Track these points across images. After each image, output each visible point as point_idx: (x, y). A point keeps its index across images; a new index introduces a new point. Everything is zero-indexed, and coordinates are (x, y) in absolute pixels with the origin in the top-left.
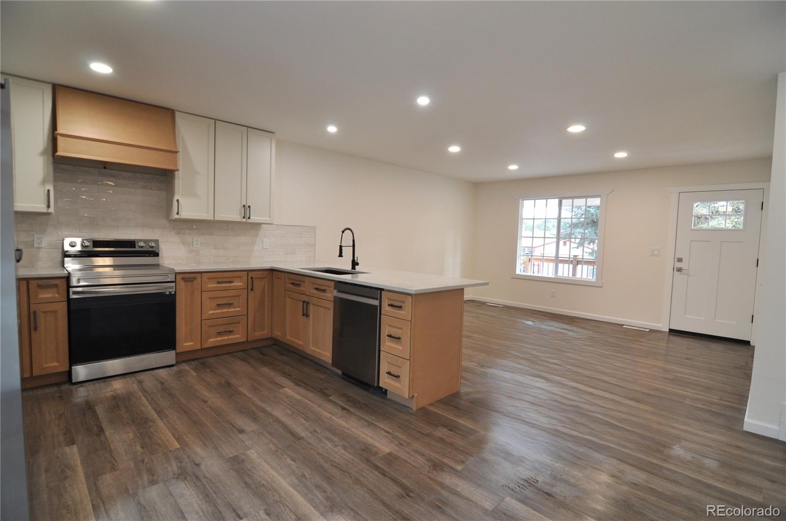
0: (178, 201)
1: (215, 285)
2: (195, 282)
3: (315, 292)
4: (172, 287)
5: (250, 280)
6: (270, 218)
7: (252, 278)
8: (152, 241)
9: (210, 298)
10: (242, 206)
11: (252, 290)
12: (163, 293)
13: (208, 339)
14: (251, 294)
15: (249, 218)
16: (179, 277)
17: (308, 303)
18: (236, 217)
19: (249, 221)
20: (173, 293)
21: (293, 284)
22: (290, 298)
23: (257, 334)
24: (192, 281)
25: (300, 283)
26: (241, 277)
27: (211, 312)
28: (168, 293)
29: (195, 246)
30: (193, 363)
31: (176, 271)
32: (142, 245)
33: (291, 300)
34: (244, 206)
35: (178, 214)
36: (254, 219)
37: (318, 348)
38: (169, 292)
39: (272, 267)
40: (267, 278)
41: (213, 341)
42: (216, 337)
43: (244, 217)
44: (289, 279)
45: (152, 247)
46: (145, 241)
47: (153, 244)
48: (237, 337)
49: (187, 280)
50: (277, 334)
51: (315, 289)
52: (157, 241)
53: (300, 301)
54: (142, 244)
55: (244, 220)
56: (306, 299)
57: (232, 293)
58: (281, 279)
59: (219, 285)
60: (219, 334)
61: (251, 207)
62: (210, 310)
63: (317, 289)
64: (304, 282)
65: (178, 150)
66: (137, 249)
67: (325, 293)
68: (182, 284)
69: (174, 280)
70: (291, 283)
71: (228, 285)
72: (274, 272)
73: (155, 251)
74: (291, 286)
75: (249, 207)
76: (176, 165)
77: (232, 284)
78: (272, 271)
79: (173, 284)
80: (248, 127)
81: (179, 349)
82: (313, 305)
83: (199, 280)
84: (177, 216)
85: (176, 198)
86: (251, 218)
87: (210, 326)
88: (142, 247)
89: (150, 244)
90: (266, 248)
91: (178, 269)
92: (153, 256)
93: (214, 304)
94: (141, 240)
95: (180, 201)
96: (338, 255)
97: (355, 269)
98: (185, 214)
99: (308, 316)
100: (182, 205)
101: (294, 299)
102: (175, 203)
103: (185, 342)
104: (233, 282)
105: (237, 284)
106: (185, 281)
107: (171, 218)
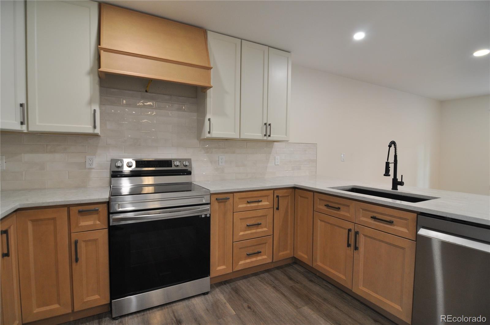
0: (209, 120)
1: (244, 205)
2: (228, 203)
3: (372, 221)
4: (207, 210)
5: (276, 199)
6: (286, 135)
7: (278, 196)
8: (186, 160)
9: (241, 219)
10: (264, 124)
11: (278, 209)
12: (199, 216)
13: (239, 262)
14: (277, 213)
15: (269, 136)
16: (214, 198)
17: (357, 233)
18: (258, 135)
19: (269, 139)
20: (208, 216)
21: (327, 206)
22: (321, 220)
23: (281, 254)
24: (225, 202)
25: (339, 206)
26: (267, 196)
27: (241, 233)
28: (203, 216)
29: (220, 164)
30: (224, 287)
31: (211, 192)
32: (178, 164)
33: (323, 223)
34: (265, 124)
35: (209, 132)
36: (274, 137)
38: (205, 215)
39: (295, 185)
40: (290, 196)
41: (244, 263)
42: (246, 259)
43: (265, 135)
44: (320, 199)
45: (186, 166)
46: (180, 160)
47: (187, 164)
48: (264, 258)
49: (220, 201)
50: (303, 255)
51: (371, 217)
52: (189, 160)
53: (345, 229)
54: (177, 163)
55: (265, 138)
56: (351, 226)
57: (260, 213)
58: (308, 198)
59: (249, 205)
60: (249, 255)
61: (272, 125)
62: (241, 231)
63: (374, 218)
64: (348, 206)
65: (212, 66)
66: (173, 168)
67: (391, 225)
68: (216, 205)
69: (209, 202)
70: (325, 205)
71: (256, 204)
72: (296, 190)
73: (187, 170)
74: (325, 208)
75: (270, 125)
76: (209, 82)
77: (260, 204)
78: (295, 188)
79: (208, 207)
80: (269, 47)
81: (213, 274)
82: (365, 236)
83: (231, 200)
84: (208, 135)
85: (208, 117)
86: (271, 135)
87: (240, 248)
88: (178, 166)
89: (184, 163)
90: (278, 165)
91: (214, 189)
92: (187, 175)
93: (244, 225)
94: (177, 160)
95: (211, 120)
97: (397, 189)
98: (216, 133)
99: (356, 248)
100: (212, 124)
101: (329, 223)
102: (207, 122)
103: (219, 266)
104: (261, 201)
105: (265, 203)
106: (219, 202)
107: (202, 137)
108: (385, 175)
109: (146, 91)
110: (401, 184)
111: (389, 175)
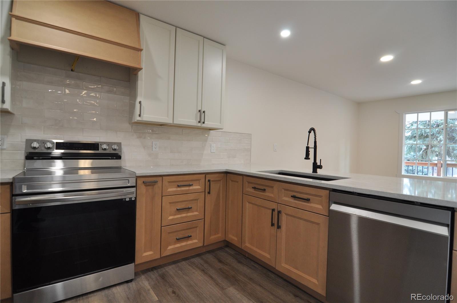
0: (140, 102)
1: (174, 189)
2: (156, 186)
3: (292, 200)
4: (132, 193)
5: (207, 184)
6: (220, 123)
7: (209, 181)
8: (115, 143)
9: (170, 203)
10: (198, 111)
11: (209, 193)
12: (122, 199)
13: (168, 248)
14: (208, 197)
15: (204, 123)
16: (140, 181)
17: (279, 212)
18: (192, 121)
19: (204, 125)
20: (133, 199)
21: (254, 188)
22: (249, 203)
23: (212, 237)
24: (153, 185)
25: (265, 188)
26: (199, 180)
27: (171, 218)
28: (127, 200)
29: (154, 149)
30: (151, 274)
31: (137, 175)
32: (105, 148)
33: (251, 205)
34: (200, 111)
35: (140, 116)
36: (208, 124)
37: (297, 269)
38: (129, 198)
39: (226, 169)
40: (222, 181)
41: (173, 248)
42: (175, 244)
43: (199, 122)
44: (249, 182)
45: (115, 150)
46: (108, 144)
47: (115, 147)
48: (194, 242)
49: (148, 184)
50: (233, 238)
51: (292, 196)
52: (119, 144)
53: (269, 209)
54: (105, 146)
55: (199, 125)
56: (274, 206)
57: (191, 197)
58: (237, 182)
59: (179, 189)
60: (179, 240)
61: (206, 112)
62: (170, 216)
63: (294, 197)
64: (272, 187)
65: (142, 48)
66: (100, 151)
67: (308, 203)
68: (142, 189)
69: (135, 185)
70: (253, 188)
71: (187, 188)
72: (228, 174)
73: (118, 154)
74: (252, 190)
75: (204, 112)
76: (140, 63)
77: (191, 188)
78: (227, 173)
79: (133, 190)
80: (204, 37)
81: (139, 260)
82: (287, 214)
83: (159, 184)
84: (139, 118)
85: (139, 99)
86: (205, 122)
87: (169, 233)
88: (105, 149)
89: (113, 146)
90: (213, 152)
91: (140, 172)
92: (116, 159)
93: (174, 209)
94: (105, 143)
95: (142, 103)
96: (305, 157)
97: (317, 172)
98: (147, 116)
99: (279, 227)
100: (144, 107)
101: (256, 205)
102: (138, 105)
103: (145, 252)
104: (192, 185)
105: (196, 187)
106: (146, 186)
107: (133, 121)
108: (305, 159)
109: (72, 70)
110: (320, 167)
111: (309, 159)
